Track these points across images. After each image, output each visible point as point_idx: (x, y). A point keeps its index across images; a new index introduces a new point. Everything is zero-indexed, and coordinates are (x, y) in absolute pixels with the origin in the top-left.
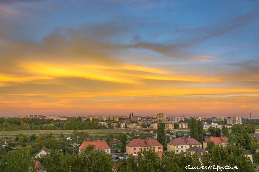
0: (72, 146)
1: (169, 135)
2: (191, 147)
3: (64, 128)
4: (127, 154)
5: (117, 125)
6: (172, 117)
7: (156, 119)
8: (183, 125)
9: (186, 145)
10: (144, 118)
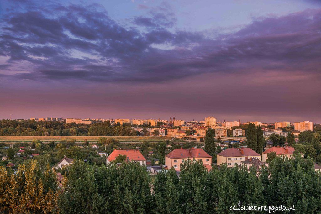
0: (99, 156)
1: (220, 144)
2: (246, 158)
3: (89, 134)
4: (167, 167)
5: (155, 131)
6: (225, 121)
7: (204, 125)
8: (237, 132)
9: (241, 157)
10: (189, 122)
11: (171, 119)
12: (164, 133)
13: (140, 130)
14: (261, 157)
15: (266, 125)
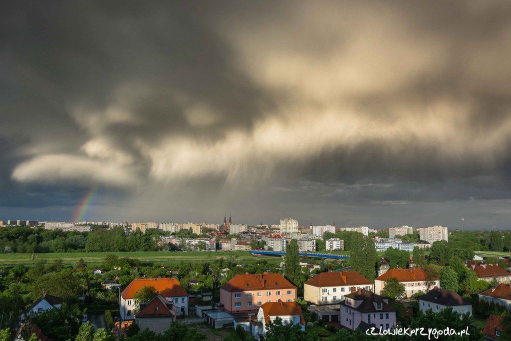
1: (306, 264)
3: (86, 248)
4: (223, 306)
5: (199, 242)
6: (311, 225)
7: (278, 231)
8: (332, 243)
9: (343, 287)
10: (254, 227)
11: (225, 222)
12: (215, 247)
13: (176, 241)
14: (374, 286)
15: (376, 232)
